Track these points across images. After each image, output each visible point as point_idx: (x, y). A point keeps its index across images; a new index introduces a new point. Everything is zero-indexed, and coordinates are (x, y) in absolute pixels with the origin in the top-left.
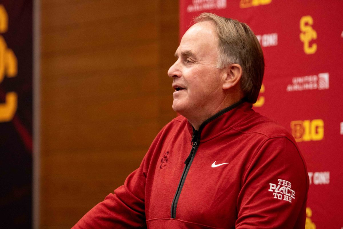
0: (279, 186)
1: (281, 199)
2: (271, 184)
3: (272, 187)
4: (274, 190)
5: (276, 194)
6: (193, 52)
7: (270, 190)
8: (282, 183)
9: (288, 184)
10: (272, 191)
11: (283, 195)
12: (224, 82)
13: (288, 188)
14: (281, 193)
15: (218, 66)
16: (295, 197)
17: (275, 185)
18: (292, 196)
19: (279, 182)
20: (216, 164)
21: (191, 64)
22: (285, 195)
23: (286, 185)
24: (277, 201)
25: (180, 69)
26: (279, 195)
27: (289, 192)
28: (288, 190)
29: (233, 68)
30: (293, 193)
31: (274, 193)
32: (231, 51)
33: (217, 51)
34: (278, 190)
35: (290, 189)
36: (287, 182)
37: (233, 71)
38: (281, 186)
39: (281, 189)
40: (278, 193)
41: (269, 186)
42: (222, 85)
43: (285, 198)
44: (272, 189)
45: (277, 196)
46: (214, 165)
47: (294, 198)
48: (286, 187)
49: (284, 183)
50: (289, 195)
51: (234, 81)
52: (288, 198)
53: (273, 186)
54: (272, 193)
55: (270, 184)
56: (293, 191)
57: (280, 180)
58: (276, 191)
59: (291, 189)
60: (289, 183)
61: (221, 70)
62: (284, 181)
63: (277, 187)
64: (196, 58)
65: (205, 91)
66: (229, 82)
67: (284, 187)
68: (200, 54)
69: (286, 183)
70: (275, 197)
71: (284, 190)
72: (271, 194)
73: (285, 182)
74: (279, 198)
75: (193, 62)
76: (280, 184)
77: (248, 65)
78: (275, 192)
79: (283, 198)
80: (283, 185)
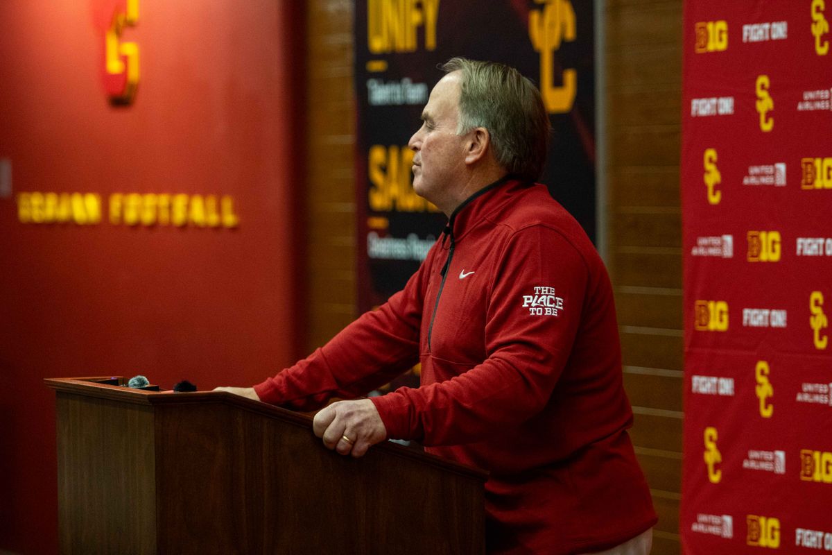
0: (536, 297)
1: (541, 314)
2: (526, 297)
3: (527, 300)
4: (530, 304)
5: (533, 309)
7: (525, 305)
8: (540, 291)
9: (549, 292)
10: (527, 306)
11: (543, 308)
12: (468, 155)
13: (549, 297)
14: (541, 306)
15: (458, 132)
16: (563, 306)
17: (531, 297)
18: (557, 307)
19: (535, 292)
21: (430, 131)
22: (547, 307)
23: (547, 293)
24: (536, 318)
25: (422, 139)
26: (538, 309)
27: (552, 301)
28: (551, 299)
29: (479, 133)
30: (560, 301)
31: (530, 309)
32: (474, 110)
34: (536, 302)
35: (553, 297)
36: (547, 288)
37: (479, 138)
38: (540, 296)
39: (539, 302)
40: (537, 307)
41: (523, 300)
42: (464, 158)
43: (547, 311)
44: (528, 304)
45: (535, 312)
46: (462, 275)
47: (561, 308)
48: (547, 295)
49: (543, 291)
50: (553, 306)
51: (480, 151)
52: (552, 310)
53: (529, 299)
54: (528, 308)
55: (524, 297)
56: (558, 299)
57: (538, 288)
58: (533, 304)
59: (555, 296)
60: (551, 288)
61: (464, 137)
62: (543, 288)
63: (534, 298)
64: (433, 123)
65: (441, 168)
66: (473, 153)
67: (544, 297)
69: (547, 290)
70: (533, 314)
71: (544, 301)
72: (527, 310)
73: (545, 289)
74: (537, 314)
75: (432, 127)
76: (537, 293)
77: (500, 128)
78: (532, 307)
79: (544, 311)
80: (543, 293)
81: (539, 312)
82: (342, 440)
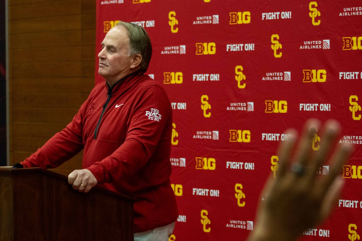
0: (151, 112)
1: (153, 119)
2: (147, 112)
3: (147, 113)
4: (148, 115)
5: (149, 117)
6: (115, 46)
7: (146, 115)
8: (153, 110)
11: (154, 117)
12: (131, 64)
13: (157, 113)
14: (153, 116)
15: (129, 55)
16: (161, 118)
17: (149, 112)
19: (151, 110)
20: (117, 105)
21: (113, 53)
23: (156, 112)
24: (150, 120)
25: (106, 54)
27: (157, 115)
28: (157, 114)
29: (137, 56)
30: (160, 116)
31: (148, 117)
33: (129, 46)
34: (151, 114)
37: (136, 58)
38: (153, 112)
39: (152, 114)
40: (151, 116)
41: (146, 112)
42: (130, 66)
43: (155, 119)
44: (147, 114)
45: (150, 118)
46: (117, 106)
47: (160, 119)
48: (156, 113)
49: (154, 110)
50: (158, 117)
51: (137, 64)
52: (157, 119)
53: (148, 113)
54: (148, 116)
55: (146, 111)
56: (160, 115)
57: (152, 109)
58: (150, 115)
59: (159, 114)
60: (158, 110)
61: (130, 57)
62: (155, 109)
63: (150, 113)
64: (116, 50)
66: (134, 64)
67: (155, 113)
68: (119, 47)
69: (156, 111)
70: (149, 119)
71: (154, 115)
72: (147, 117)
74: (151, 119)
75: (114, 52)
76: (152, 111)
77: (145, 55)
79: (154, 119)
80: (154, 111)
81: (152, 119)
82: (81, 186)
